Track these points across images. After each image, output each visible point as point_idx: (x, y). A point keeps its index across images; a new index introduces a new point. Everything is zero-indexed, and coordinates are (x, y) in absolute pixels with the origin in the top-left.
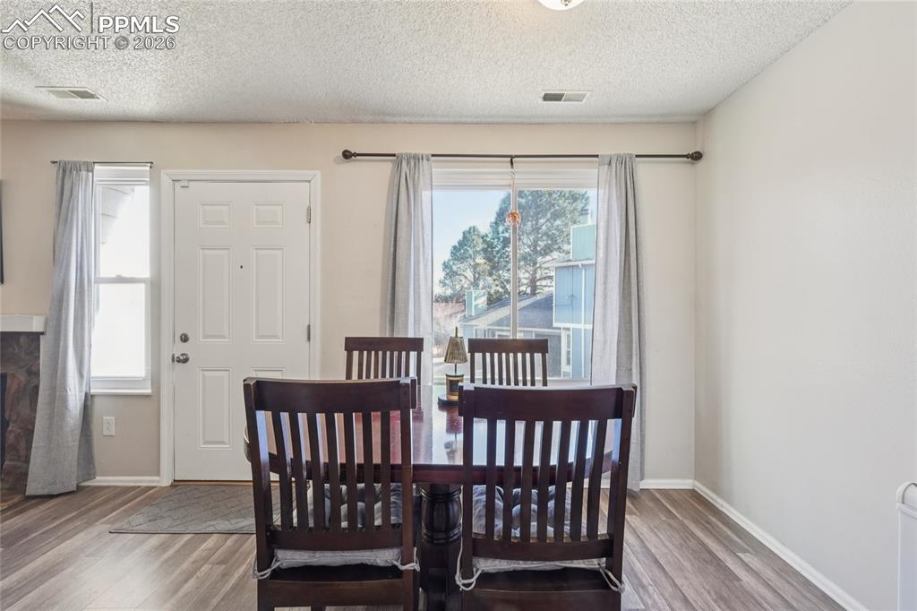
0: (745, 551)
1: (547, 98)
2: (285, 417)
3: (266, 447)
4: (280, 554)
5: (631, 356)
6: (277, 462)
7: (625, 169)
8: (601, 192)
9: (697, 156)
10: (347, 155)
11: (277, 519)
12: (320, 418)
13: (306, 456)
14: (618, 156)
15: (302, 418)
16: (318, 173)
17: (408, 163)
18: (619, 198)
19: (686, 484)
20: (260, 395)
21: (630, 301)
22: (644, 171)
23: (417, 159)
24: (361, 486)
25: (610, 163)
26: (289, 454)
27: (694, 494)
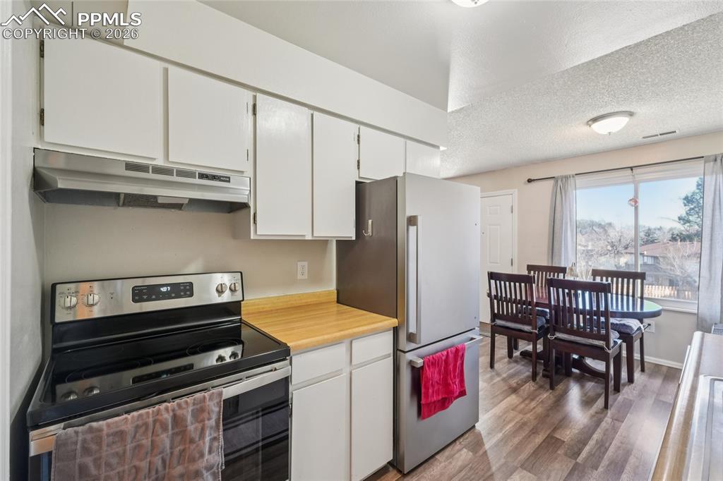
1: (644, 138)
2: (498, 282)
3: (494, 293)
4: (497, 320)
6: (496, 297)
10: (530, 181)
11: (496, 311)
12: (507, 283)
13: (504, 295)
15: (502, 283)
16: (516, 190)
17: (562, 180)
20: (492, 276)
23: (567, 177)
24: (524, 306)
26: (499, 295)
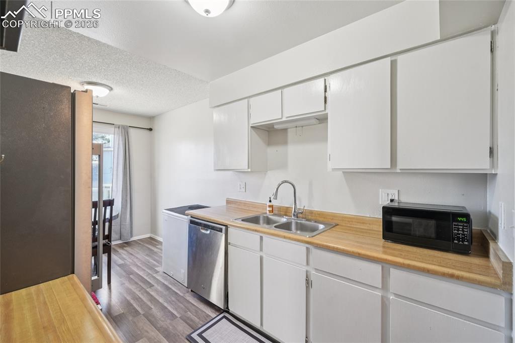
0: (158, 245)
5: (127, 195)
7: (125, 131)
8: (116, 136)
9: (151, 130)
14: (122, 126)
18: (122, 140)
19: (148, 235)
21: (127, 176)
22: (132, 132)
25: (119, 127)
27: (151, 238)
